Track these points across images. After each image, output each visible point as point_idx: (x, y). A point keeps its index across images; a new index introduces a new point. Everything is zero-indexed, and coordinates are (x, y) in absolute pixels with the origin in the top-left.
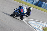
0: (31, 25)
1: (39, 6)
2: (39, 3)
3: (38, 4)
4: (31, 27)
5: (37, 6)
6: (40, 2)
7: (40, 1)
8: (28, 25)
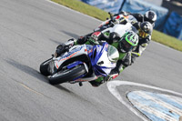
0: (139, 107)
1: (169, 34)
2: (170, 20)
3: (167, 26)
4: (136, 113)
5: (162, 31)
6: (173, 18)
7: (173, 14)
8: (128, 106)
